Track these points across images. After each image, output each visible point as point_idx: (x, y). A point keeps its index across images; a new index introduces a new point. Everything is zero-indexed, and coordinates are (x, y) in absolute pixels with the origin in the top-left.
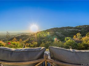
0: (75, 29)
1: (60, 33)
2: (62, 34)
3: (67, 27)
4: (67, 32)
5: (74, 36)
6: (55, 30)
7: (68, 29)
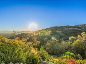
0: (74, 28)
1: (61, 32)
2: (62, 33)
3: (66, 26)
4: (68, 31)
5: (78, 35)
6: (55, 29)
7: (68, 28)
